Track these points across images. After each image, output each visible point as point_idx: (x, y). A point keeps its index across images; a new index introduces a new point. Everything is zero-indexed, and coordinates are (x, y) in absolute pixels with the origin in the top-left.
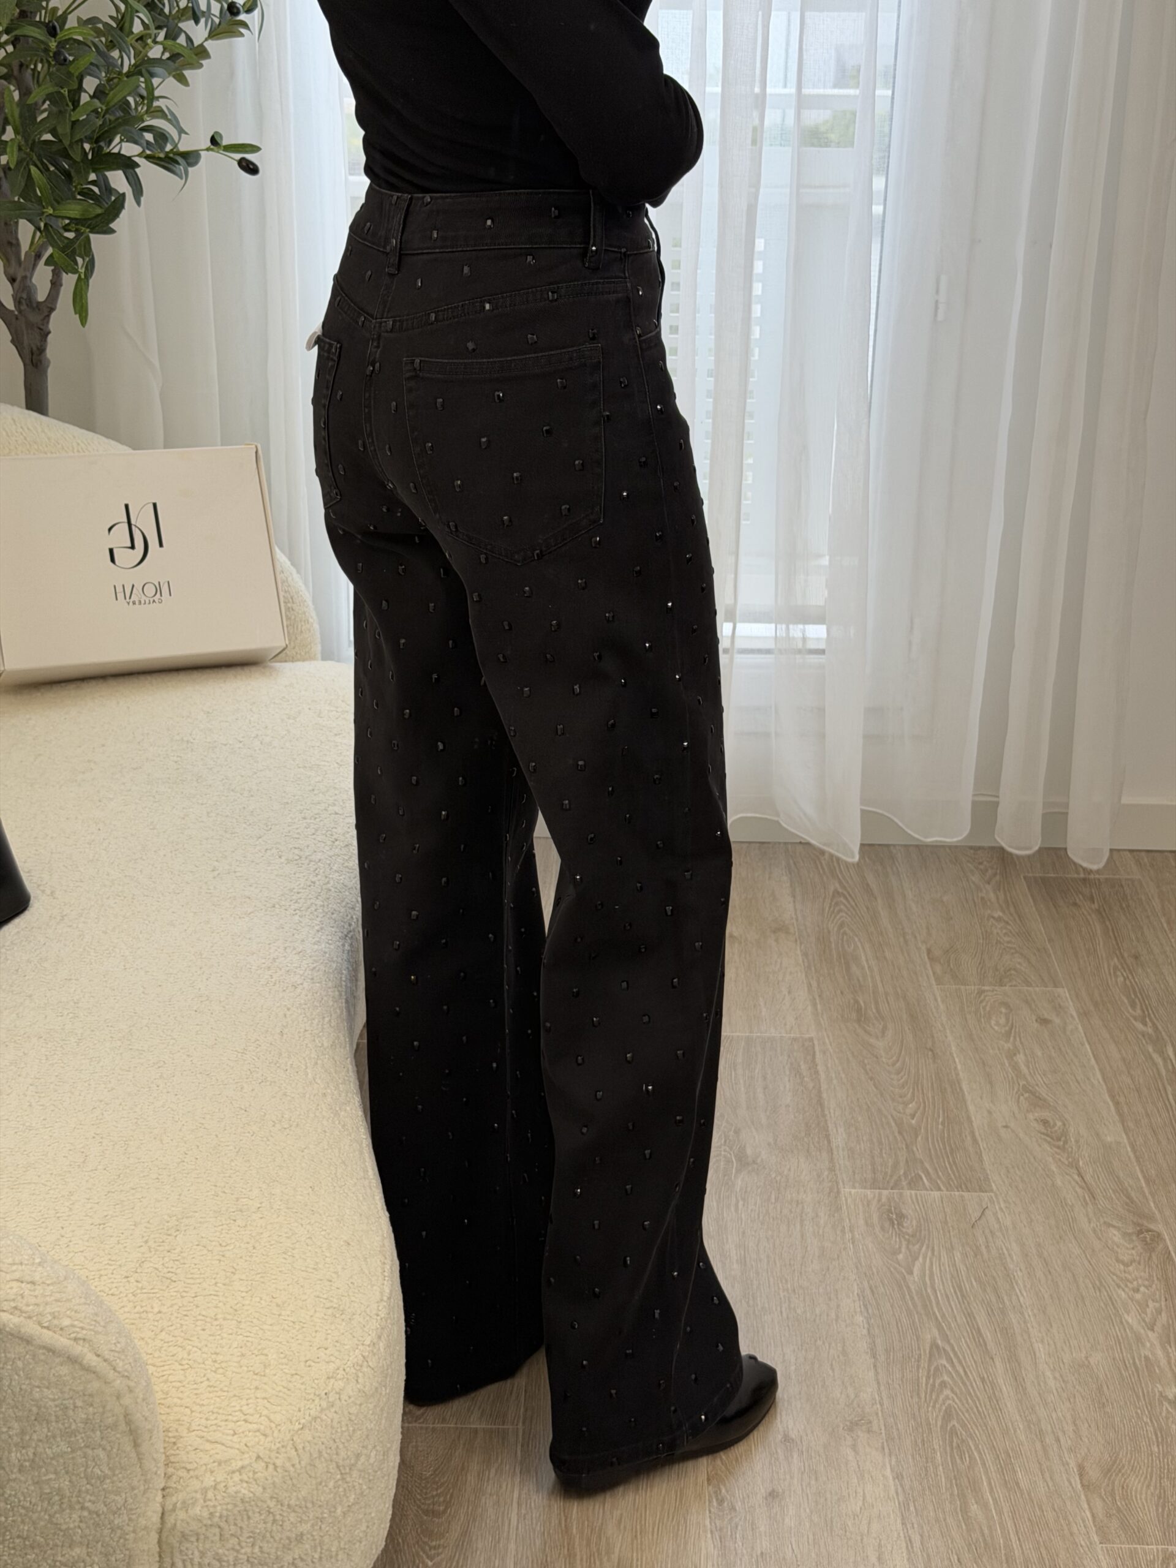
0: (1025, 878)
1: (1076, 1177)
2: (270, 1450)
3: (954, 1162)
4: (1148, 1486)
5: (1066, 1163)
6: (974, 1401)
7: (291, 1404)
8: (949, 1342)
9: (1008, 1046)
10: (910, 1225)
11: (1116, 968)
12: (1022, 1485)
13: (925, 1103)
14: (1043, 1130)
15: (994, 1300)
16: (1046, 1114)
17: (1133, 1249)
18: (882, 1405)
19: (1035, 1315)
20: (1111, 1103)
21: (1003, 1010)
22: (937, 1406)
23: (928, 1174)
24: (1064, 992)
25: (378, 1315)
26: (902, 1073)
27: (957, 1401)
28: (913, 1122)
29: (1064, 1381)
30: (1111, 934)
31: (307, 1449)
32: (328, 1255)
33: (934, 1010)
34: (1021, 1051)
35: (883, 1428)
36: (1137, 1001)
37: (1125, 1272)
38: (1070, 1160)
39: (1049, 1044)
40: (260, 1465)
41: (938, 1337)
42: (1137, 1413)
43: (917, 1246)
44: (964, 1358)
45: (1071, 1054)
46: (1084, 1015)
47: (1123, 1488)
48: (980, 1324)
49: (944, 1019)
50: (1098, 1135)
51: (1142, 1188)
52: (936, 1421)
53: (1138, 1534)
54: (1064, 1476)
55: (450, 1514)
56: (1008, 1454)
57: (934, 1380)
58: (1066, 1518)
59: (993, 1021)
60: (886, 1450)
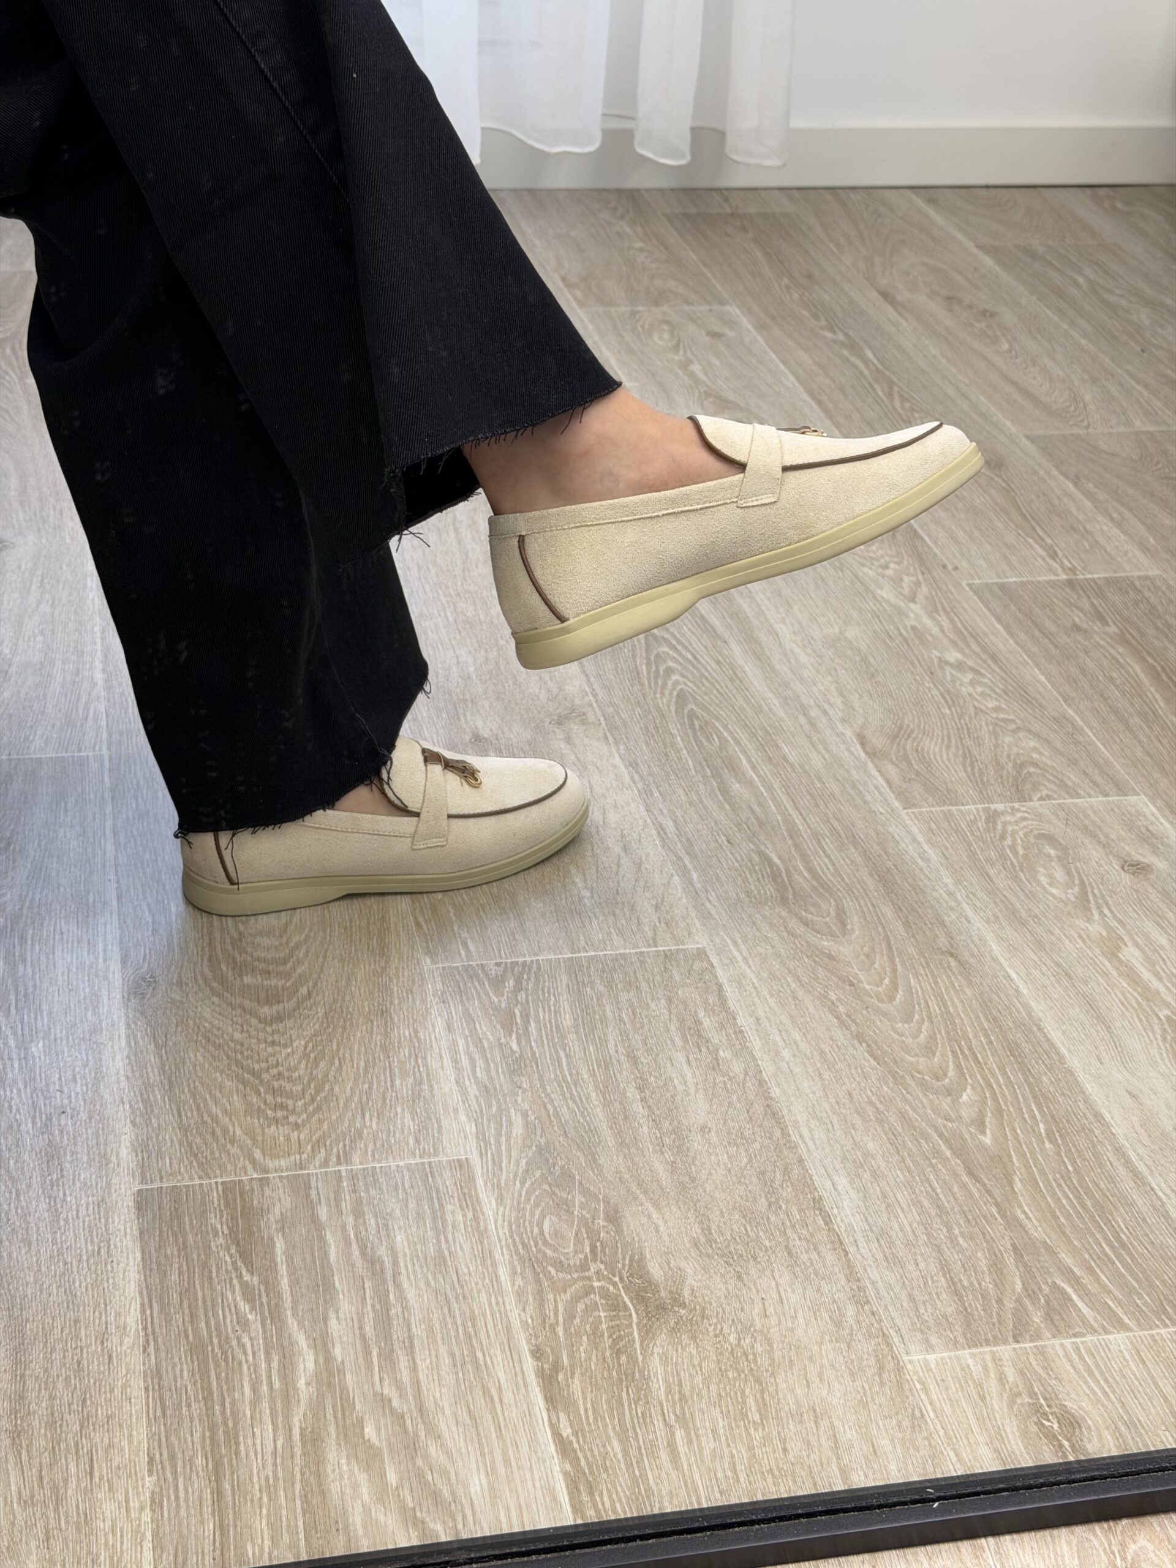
0: (664, 214)
4: (948, 748)
9: (678, 358)
11: (788, 287)
12: (791, 759)
18: (595, 696)
20: (812, 402)
21: (666, 328)
22: (667, 692)
24: (733, 310)
27: (690, 685)
29: (818, 656)
34: (695, 361)
35: (602, 719)
36: (819, 313)
39: (727, 354)
42: (916, 680)
44: (691, 644)
45: (754, 361)
46: (762, 329)
47: (917, 751)
52: (668, 706)
53: (948, 796)
54: (843, 747)
55: (14, 850)
56: (767, 732)
57: (657, 667)
58: (854, 787)
59: (655, 337)
60: (610, 738)
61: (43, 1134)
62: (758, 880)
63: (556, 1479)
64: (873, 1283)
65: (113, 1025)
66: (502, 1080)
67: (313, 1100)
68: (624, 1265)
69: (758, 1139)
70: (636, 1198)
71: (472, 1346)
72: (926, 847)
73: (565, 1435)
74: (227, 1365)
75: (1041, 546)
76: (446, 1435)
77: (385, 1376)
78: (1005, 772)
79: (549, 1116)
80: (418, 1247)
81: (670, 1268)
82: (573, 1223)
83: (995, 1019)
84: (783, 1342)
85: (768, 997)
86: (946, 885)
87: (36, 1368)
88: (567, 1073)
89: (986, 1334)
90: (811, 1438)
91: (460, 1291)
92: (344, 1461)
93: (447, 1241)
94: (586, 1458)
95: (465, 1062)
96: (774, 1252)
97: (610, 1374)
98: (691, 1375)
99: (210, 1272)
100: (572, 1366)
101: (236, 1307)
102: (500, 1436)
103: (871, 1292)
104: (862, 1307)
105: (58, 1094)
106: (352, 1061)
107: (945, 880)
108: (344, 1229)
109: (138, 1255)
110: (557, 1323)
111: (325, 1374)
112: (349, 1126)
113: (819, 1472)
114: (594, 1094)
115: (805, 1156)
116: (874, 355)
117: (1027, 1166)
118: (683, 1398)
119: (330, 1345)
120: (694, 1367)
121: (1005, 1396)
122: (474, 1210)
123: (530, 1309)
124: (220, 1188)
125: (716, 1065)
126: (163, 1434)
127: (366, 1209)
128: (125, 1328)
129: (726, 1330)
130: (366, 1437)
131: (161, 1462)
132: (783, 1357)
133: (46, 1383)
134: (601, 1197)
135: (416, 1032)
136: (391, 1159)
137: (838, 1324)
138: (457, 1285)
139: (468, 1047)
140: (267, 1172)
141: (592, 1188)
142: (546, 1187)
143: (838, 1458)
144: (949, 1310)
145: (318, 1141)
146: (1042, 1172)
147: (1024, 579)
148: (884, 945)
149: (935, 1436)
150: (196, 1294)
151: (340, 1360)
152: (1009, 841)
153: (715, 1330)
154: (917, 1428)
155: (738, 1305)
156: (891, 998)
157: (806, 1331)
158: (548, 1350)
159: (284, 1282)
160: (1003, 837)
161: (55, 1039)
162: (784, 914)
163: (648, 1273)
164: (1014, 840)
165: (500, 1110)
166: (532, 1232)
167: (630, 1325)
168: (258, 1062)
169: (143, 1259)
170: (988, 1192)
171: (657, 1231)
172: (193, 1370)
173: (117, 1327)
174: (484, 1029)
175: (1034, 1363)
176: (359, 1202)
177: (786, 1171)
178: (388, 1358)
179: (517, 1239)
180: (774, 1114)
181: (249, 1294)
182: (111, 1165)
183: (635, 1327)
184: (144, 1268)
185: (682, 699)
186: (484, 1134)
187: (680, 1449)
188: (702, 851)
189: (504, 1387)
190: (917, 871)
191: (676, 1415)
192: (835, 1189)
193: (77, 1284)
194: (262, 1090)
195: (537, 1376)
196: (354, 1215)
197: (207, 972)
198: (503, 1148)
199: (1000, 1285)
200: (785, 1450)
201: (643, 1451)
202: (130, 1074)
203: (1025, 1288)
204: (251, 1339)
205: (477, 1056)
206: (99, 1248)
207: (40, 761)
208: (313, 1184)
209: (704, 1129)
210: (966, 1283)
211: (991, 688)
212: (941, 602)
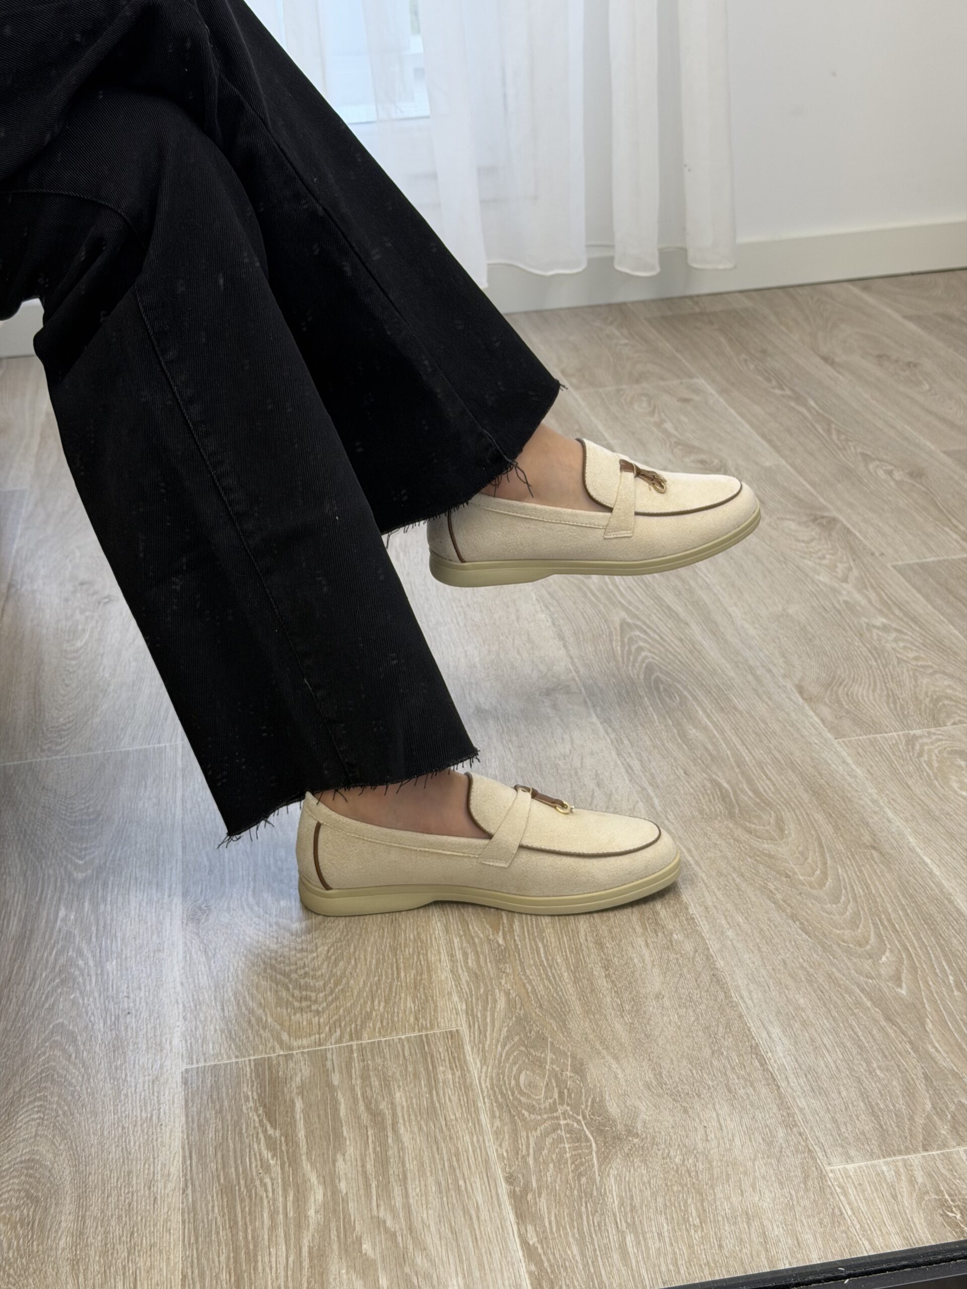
0: (645, 318)
4: (874, 691)
6: (674, 656)
8: (639, 619)
9: (654, 420)
11: (745, 360)
12: (739, 707)
16: (702, 457)
17: (811, 531)
18: (577, 672)
19: (724, 589)
20: (763, 442)
21: (644, 399)
22: (637, 665)
24: (700, 381)
29: (764, 629)
34: (668, 421)
35: (583, 689)
36: (771, 377)
37: (807, 547)
39: (694, 413)
41: (626, 616)
42: (847, 641)
44: (658, 627)
45: (716, 416)
46: (723, 392)
47: (847, 695)
48: (669, 603)
49: (587, 411)
50: (756, 463)
51: (807, 489)
52: (638, 675)
53: (875, 727)
54: (784, 696)
55: (102, 820)
56: (720, 688)
57: (630, 647)
58: (793, 725)
59: (636, 406)
60: (589, 704)
61: (111, 1030)
62: (710, 801)
63: (523, 1278)
64: (801, 1110)
65: (173, 944)
66: (490, 968)
67: (332, 992)
68: (587, 1106)
69: (705, 1001)
70: (599, 1053)
71: (456, 1176)
72: (854, 767)
73: (531, 1243)
74: (251, 1200)
75: (955, 532)
76: (431, 1247)
77: (382, 1203)
78: (923, 706)
79: (528, 993)
80: (414, 1101)
81: (626, 1106)
82: (544, 1075)
83: (911, 896)
84: (722, 1160)
85: (716, 890)
86: (870, 795)
87: (95, 1210)
88: (544, 959)
89: (899, 1146)
90: (744, 1236)
91: (447, 1133)
92: (344, 1271)
93: (438, 1094)
94: (549, 1260)
95: (459, 955)
96: (716, 1090)
97: (572, 1192)
98: (641, 1191)
99: (241, 1129)
100: (539, 1188)
101: (260, 1155)
102: (476, 1246)
103: (799, 1117)
104: (791, 1129)
105: (126, 999)
106: (366, 960)
107: (870, 791)
108: (352, 1089)
109: (183, 1119)
110: (528, 1155)
111: (331, 1204)
112: (361, 1010)
113: (750, 1263)
114: (566, 974)
115: (745, 1012)
116: (816, 402)
117: (938, 1011)
118: (633, 1208)
119: (337, 1181)
120: (644, 1184)
121: (914, 1195)
122: (462, 1069)
123: (506, 1144)
124: (253, 1064)
125: (670, 945)
126: (195, 1255)
127: (371, 1073)
128: (169, 1175)
129: (672, 1153)
130: (364, 1252)
131: (192, 1279)
132: (722, 1173)
133: (102, 1221)
134: (569, 1054)
135: (418, 934)
136: (394, 1033)
137: (770, 1144)
138: (445, 1129)
139: (462, 945)
140: (292, 1049)
141: (561, 1048)
142: (523, 1049)
143: (767, 1250)
144: (867, 1128)
145: (335, 1024)
146: (951, 1014)
147: (942, 558)
148: (816, 844)
149: (853, 1230)
150: (228, 1146)
151: (344, 1192)
152: (926, 757)
153: (662, 1154)
154: (837, 1224)
155: (683, 1133)
156: (822, 885)
157: (742, 1152)
158: (520, 1176)
159: (302, 1134)
160: (920, 755)
161: (126, 958)
162: (731, 825)
163: (607, 1111)
164: (930, 756)
165: (486, 992)
166: (510, 1084)
167: (591, 1153)
168: (290, 964)
169: (187, 1122)
170: (904, 1033)
171: (616, 1077)
172: (222, 1206)
173: (162, 1175)
174: (476, 929)
175: (941, 1167)
176: (365, 1069)
177: (728, 1026)
178: (385, 1188)
179: (497, 1090)
180: (718, 981)
181: (272, 1145)
182: (165, 1051)
183: (594, 1154)
184: (187, 1128)
185: (649, 669)
186: (472, 1011)
187: (630, 1250)
188: (663, 782)
189: (482, 1207)
190: (846, 786)
191: (626, 1222)
192: (770, 1037)
193: (132, 1143)
194: (291, 986)
195: (510, 1197)
196: (362, 1077)
197: (251, 900)
198: (488, 1020)
199: (912, 1106)
200: (720, 1246)
201: (598, 1253)
202: (184, 981)
203: (934, 1108)
204: (271, 1179)
205: (469, 951)
206: (152, 1115)
207: (128, 753)
208: (329, 1056)
209: (659, 996)
210: (882, 1106)
211: (912, 643)
212: (869, 581)
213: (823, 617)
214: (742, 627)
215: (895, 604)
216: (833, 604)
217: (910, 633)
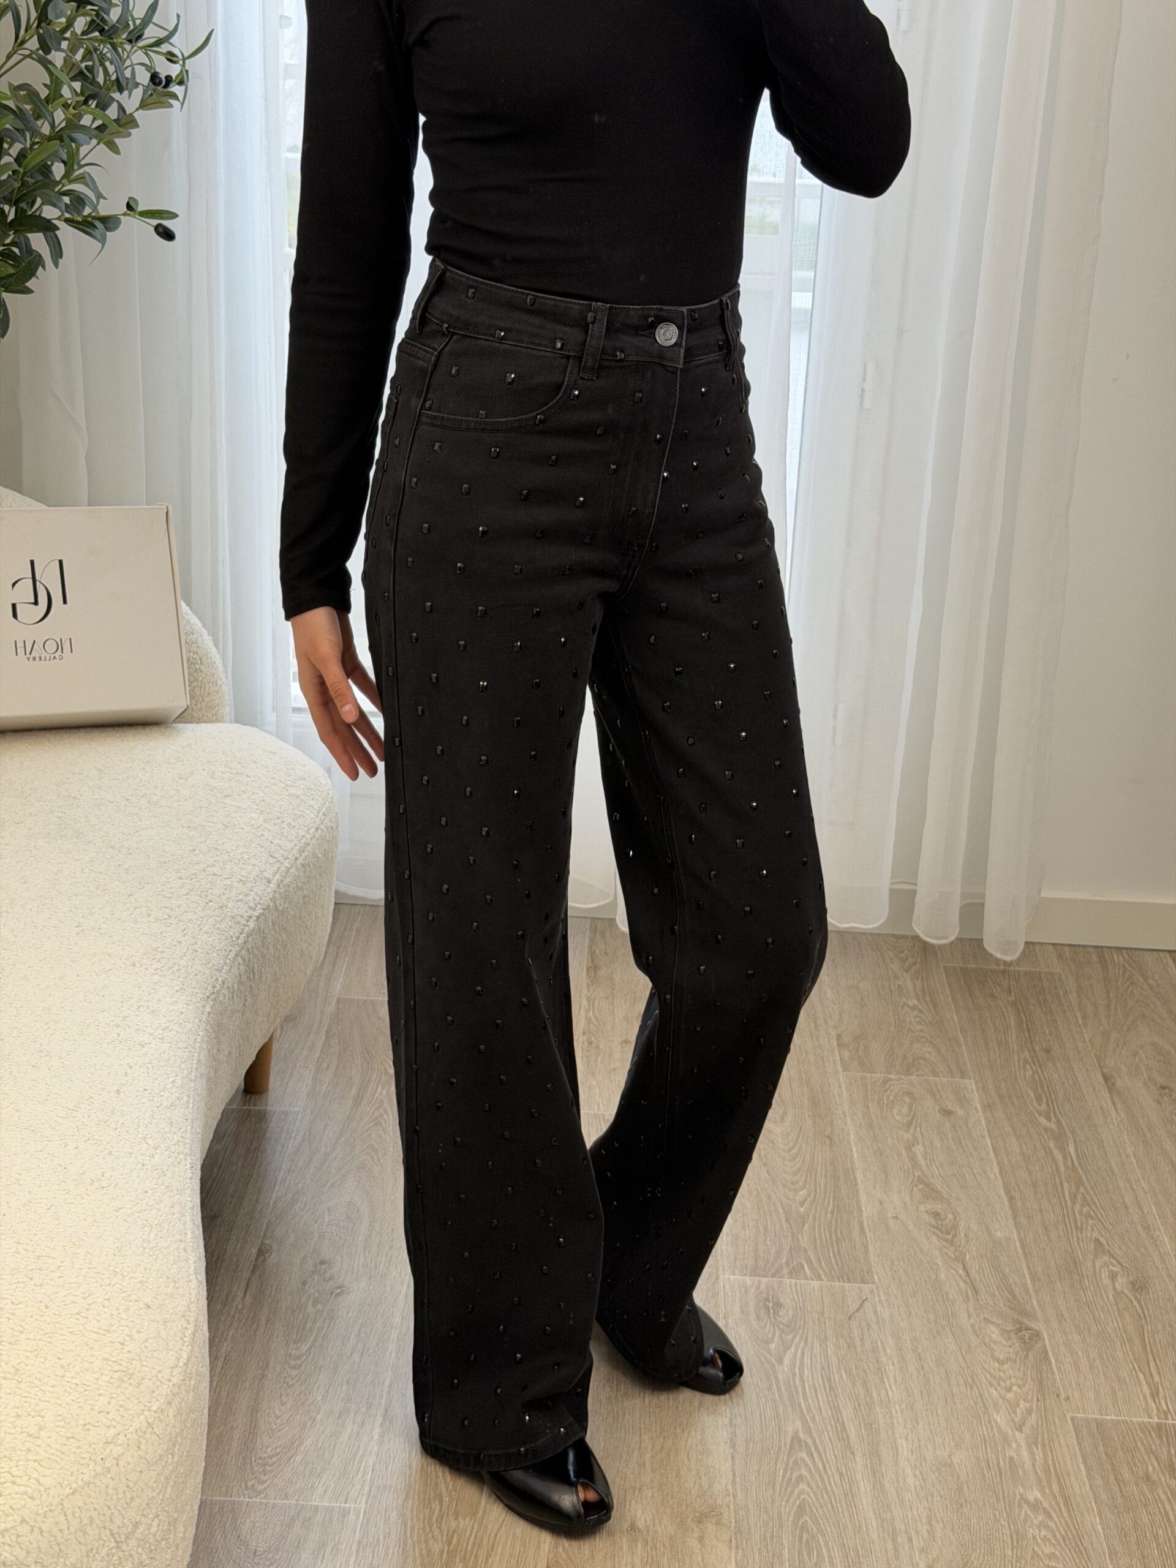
0: (944, 967)
1: (961, 1272)
2: (37, 1514)
3: (839, 1253)
5: (953, 1256)
6: (829, 1496)
7: (62, 1468)
8: (811, 1434)
9: (908, 1136)
10: (786, 1315)
11: (1026, 1062)
13: (816, 1190)
14: (934, 1223)
15: (862, 1393)
16: (939, 1207)
17: (1010, 1346)
18: (734, 1496)
20: (1005, 1198)
21: (907, 1100)
22: (792, 1500)
23: (810, 1262)
24: (970, 1084)
25: (170, 1381)
26: (797, 1160)
27: (811, 1495)
28: (802, 1210)
29: (923, 1479)
30: (1025, 1026)
31: (77, 1515)
32: (124, 1316)
33: (837, 1097)
34: (921, 1144)
35: (733, 1521)
36: (1044, 1096)
37: (999, 1370)
38: (957, 1254)
39: (950, 1136)
40: (24, 1530)
41: (800, 1429)
42: (995, 1515)
43: (791, 1336)
44: (825, 1453)
45: (970, 1146)
46: (988, 1107)
48: (845, 1420)
49: (846, 1106)
50: (988, 1229)
51: (1026, 1284)
52: (788, 1515)
56: (858, 1553)
57: (792, 1474)
59: (895, 1110)
60: (734, 1542)
75: (1148, 1383)
116: (1076, 1149)
147: (1121, 1419)
185: (801, 1510)
211: (1055, 1536)
212: (1043, 1436)
213: (984, 1475)
214: (903, 1471)
215: (1056, 1473)
216: (998, 1460)
217: (1056, 1519)
